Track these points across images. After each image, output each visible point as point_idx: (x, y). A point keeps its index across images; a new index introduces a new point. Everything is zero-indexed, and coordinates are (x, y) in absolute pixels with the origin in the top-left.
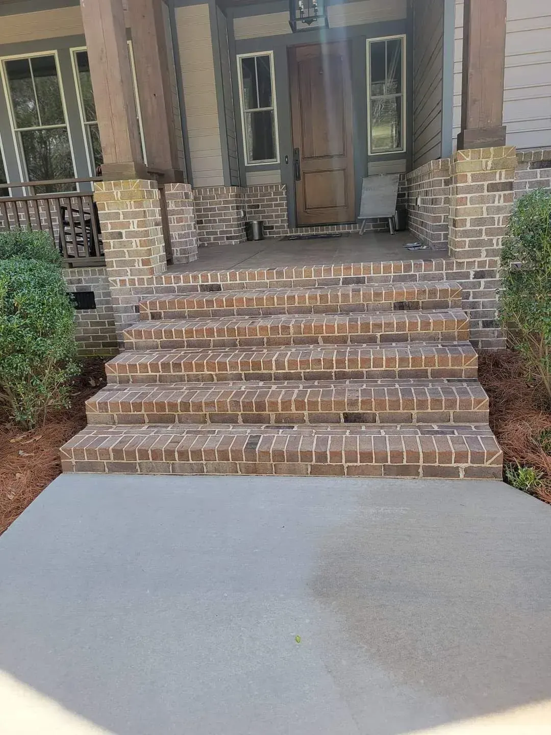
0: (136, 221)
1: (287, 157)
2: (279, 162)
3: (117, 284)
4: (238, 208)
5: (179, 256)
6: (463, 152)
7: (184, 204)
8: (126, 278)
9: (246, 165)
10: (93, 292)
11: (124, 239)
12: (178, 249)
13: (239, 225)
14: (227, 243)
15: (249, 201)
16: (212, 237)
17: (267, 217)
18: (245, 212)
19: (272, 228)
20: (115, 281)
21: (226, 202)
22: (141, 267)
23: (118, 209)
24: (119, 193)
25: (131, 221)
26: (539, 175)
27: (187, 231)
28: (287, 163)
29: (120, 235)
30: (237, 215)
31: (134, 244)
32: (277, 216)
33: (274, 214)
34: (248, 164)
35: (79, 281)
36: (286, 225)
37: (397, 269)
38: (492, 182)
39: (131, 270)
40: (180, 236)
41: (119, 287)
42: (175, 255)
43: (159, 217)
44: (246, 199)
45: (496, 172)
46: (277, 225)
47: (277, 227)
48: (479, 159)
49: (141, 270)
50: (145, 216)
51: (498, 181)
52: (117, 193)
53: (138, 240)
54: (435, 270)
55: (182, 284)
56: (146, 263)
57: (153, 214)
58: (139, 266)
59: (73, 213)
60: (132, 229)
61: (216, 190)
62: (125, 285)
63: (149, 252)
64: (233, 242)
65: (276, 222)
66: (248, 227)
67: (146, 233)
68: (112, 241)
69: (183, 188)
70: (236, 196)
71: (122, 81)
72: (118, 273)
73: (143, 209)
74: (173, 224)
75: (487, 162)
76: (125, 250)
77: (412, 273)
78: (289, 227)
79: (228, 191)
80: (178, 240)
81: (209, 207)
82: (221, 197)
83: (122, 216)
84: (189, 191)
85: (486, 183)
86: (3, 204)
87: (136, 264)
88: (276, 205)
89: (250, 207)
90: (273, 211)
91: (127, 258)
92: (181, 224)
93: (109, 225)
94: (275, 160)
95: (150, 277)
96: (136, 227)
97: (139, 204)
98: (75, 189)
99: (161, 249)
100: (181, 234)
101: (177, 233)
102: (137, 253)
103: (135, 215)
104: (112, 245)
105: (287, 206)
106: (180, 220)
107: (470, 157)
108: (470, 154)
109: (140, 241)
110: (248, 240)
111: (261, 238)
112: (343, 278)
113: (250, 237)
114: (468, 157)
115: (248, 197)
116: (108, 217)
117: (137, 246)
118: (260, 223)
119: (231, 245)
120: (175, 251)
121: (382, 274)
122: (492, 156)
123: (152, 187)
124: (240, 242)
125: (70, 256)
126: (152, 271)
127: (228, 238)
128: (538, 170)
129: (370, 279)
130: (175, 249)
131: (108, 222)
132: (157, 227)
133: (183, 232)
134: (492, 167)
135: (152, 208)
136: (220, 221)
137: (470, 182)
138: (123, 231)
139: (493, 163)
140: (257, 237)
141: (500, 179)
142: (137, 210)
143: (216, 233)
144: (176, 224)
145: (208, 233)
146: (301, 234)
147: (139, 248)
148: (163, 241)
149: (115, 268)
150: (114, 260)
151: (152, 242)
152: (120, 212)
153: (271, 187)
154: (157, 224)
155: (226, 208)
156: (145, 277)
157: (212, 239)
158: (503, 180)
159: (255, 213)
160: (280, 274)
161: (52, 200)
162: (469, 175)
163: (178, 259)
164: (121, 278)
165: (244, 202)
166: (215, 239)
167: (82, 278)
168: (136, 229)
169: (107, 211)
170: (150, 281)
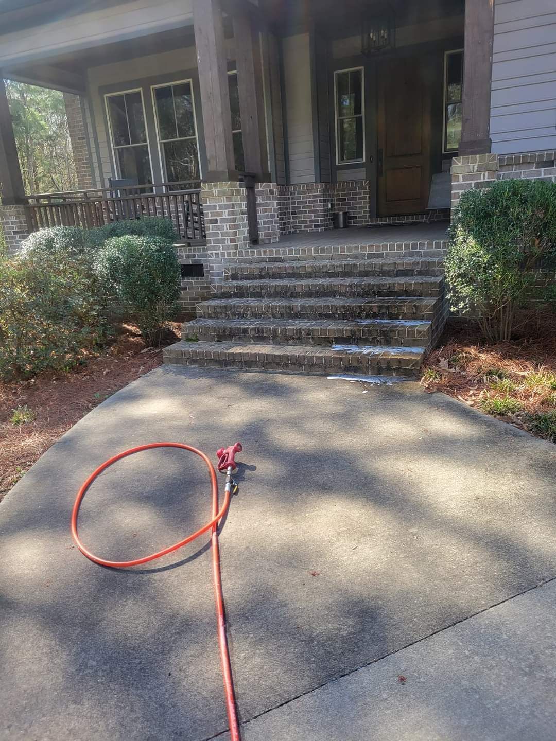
0: (227, 211)
1: (371, 157)
2: (364, 161)
3: (213, 255)
4: (324, 201)
5: (263, 238)
6: (456, 159)
7: (269, 199)
8: (219, 252)
9: (337, 164)
10: (203, 265)
11: (219, 224)
12: (263, 233)
13: (324, 216)
14: (314, 230)
15: (338, 195)
16: (303, 225)
17: (352, 208)
18: (332, 205)
19: (356, 218)
20: (212, 254)
21: (315, 196)
22: (229, 244)
23: (216, 203)
24: (217, 192)
25: (224, 211)
26: (543, 173)
27: (270, 219)
28: (371, 162)
29: (216, 221)
30: (324, 207)
31: (225, 228)
32: (360, 208)
33: (358, 206)
34: (339, 163)
35: (194, 256)
36: (367, 215)
37: (407, 247)
38: (477, 181)
39: (222, 246)
40: (265, 223)
41: (214, 258)
42: (260, 238)
43: (245, 209)
44: (336, 193)
45: (481, 174)
46: (359, 215)
47: (360, 217)
48: (468, 163)
49: (229, 246)
50: (233, 208)
51: (482, 180)
52: (215, 191)
53: (228, 224)
54: (435, 248)
55: (256, 256)
56: (232, 241)
57: (240, 205)
58: (228, 243)
59: (193, 205)
60: (224, 217)
61: (308, 186)
62: (218, 257)
63: (235, 233)
64: (320, 229)
65: (360, 213)
66: (335, 217)
67: (234, 220)
68: (211, 225)
69: (269, 186)
70: (324, 191)
71: (222, 113)
72: (214, 248)
73: (231, 203)
74: (260, 214)
75: (473, 166)
76: (219, 232)
77: (418, 250)
78: (370, 217)
79: (317, 186)
80: (263, 226)
81: (301, 200)
82: (311, 192)
83: (218, 208)
84: (275, 188)
85: (473, 182)
86: (132, 201)
87: (226, 242)
88: (360, 198)
89: (338, 200)
90: (358, 203)
91: (220, 237)
92: (266, 214)
93: (209, 214)
94: (361, 159)
95: (235, 251)
96: (226, 215)
97: (229, 199)
98: (152, 192)
99: (246, 232)
100: (265, 221)
101: (262, 220)
102: (227, 234)
103: (226, 207)
104: (211, 228)
105: (369, 199)
106: (265, 211)
107: (461, 162)
108: (461, 160)
109: (229, 225)
110: (335, 228)
111: (346, 226)
112: (368, 254)
113: (336, 226)
114: (460, 162)
115: (337, 192)
116: (209, 208)
117: (227, 229)
118: (345, 214)
119: (317, 232)
120: (261, 234)
121: (396, 251)
122: (478, 162)
123: (241, 186)
124: (326, 229)
125: (189, 238)
126: (236, 247)
127: (315, 226)
128: (543, 169)
129: (387, 254)
130: (260, 232)
131: (209, 212)
132: (243, 216)
133: (267, 220)
134: (477, 170)
135: (240, 202)
136: (310, 212)
137: (461, 181)
138: (218, 218)
139: (479, 166)
140: (342, 226)
141: (484, 179)
142: (228, 203)
143: (305, 222)
144: (262, 214)
145: (300, 222)
146: (380, 223)
147: (228, 230)
148: (247, 226)
149: (212, 245)
150: (212, 239)
151: (238, 226)
152: (217, 205)
153: (357, 183)
154: (243, 213)
155: (315, 201)
156: (232, 251)
157: (303, 227)
158: (486, 180)
159: (343, 205)
160: (323, 250)
161: (172, 197)
162: (461, 176)
163: (262, 240)
164: (216, 252)
165: (333, 195)
166: (305, 227)
167: (196, 254)
168: (227, 217)
169: (208, 204)
170: (235, 254)
